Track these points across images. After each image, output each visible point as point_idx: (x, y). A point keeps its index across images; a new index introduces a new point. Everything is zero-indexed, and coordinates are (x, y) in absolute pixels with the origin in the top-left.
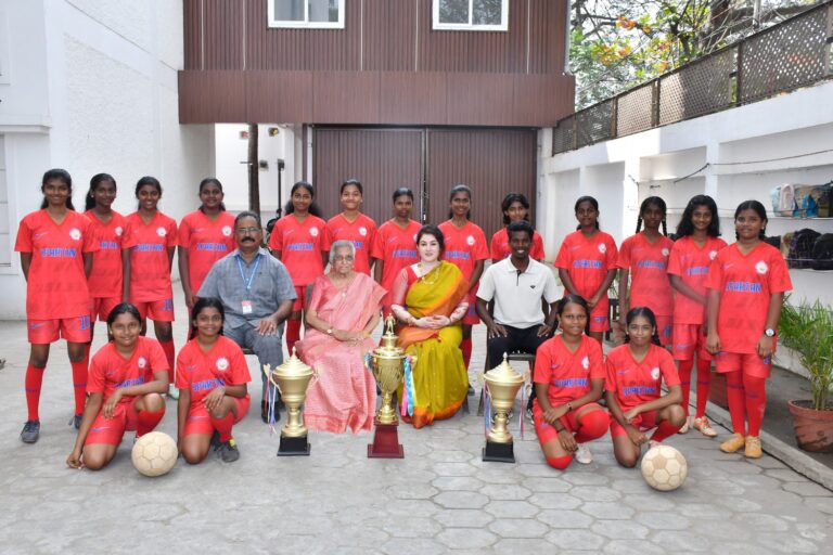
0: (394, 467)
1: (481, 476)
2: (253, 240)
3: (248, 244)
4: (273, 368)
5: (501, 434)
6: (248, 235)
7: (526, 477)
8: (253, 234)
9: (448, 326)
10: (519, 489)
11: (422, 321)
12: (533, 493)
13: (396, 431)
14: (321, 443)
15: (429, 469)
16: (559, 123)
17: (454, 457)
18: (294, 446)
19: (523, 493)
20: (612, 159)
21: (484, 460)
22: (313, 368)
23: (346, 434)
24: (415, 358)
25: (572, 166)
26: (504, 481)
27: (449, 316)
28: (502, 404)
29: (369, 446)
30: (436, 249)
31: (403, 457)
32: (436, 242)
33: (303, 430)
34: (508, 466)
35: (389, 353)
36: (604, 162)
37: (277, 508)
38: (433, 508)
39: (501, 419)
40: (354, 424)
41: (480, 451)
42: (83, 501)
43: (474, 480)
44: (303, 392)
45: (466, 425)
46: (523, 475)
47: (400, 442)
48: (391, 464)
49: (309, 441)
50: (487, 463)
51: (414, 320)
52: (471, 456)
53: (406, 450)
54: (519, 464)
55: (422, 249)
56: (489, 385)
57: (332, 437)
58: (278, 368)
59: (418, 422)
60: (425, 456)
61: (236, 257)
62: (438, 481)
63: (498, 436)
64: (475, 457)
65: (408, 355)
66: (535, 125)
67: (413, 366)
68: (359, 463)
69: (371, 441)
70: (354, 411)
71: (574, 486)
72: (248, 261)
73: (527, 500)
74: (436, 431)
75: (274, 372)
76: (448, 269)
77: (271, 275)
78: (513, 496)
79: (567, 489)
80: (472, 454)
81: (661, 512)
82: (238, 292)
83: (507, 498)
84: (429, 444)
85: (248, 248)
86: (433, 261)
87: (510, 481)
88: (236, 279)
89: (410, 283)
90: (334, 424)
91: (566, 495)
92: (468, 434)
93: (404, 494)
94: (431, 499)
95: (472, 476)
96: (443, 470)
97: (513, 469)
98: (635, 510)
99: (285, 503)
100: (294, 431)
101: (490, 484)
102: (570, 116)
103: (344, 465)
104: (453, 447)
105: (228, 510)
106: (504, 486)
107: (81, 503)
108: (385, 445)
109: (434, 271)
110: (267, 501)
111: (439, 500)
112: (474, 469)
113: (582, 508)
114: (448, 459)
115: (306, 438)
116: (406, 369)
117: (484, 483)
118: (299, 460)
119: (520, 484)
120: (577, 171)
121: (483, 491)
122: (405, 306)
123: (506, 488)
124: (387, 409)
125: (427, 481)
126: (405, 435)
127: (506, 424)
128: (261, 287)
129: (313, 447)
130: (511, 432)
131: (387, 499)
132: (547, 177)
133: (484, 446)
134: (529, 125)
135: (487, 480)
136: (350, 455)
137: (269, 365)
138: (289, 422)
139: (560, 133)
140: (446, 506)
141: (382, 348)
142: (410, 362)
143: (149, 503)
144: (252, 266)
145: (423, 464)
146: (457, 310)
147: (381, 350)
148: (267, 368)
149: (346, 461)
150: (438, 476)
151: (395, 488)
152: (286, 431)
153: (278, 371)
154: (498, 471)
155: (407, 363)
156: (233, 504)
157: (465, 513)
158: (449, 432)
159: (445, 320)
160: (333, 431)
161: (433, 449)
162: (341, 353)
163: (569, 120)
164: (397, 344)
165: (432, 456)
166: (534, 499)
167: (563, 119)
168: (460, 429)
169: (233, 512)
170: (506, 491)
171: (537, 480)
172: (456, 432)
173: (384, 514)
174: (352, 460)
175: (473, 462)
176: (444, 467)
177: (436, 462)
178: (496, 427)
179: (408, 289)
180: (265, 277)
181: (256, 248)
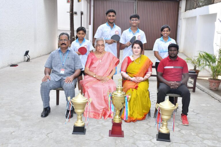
0: (119, 142)
2: (66, 45)
3: (64, 46)
4: (71, 98)
5: (165, 130)
6: (63, 42)
8: (66, 42)
9: (143, 81)
11: (133, 79)
13: (121, 126)
14: (90, 128)
15: (134, 143)
17: (145, 138)
18: (79, 130)
21: (157, 140)
24: (130, 97)
25: (193, 15)
27: (143, 77)
29: (110, 130)
30: (140, 50)
31: (123, 137)
32: (140, 47)
33: (83, 124)
35: (119, 94)
39: (165, 123)
40: (105, 115)
41: (156, 136)
44: (83, 109)
47: (122, 130)
48: (118, 139)
49: (86, 127)
50: (158, 141)
51: (130, 78)
52: (152, 138)
53: (125, 134)
54: (172, 143)
55: (134, 50)
58: (73, 98)
60: (133, 137)
61: (59, 51)
63: (164, 131)
64: (153, 138)
65: (127, 95)
67: (129, 100)
68: (105, 139)
69: (111, 128)
70: (105, 110)
72: (64, 53)
74: (137, 124)
75: (71, 100)
77: (73, 58)
82: (59, 65)
84: (134, 130)
85: (63, 47)
88: (58, 60)
89: (128, 63)
90: (96, 115)
92: (150, 126)
100: (79, 124)
104: (144, 133)
108: (116, 131)
109: (138, 59)
112: (153, 144)
114: (142, 139)
115: (84, 127)
116: (126, 101)
118: (80, 136)
120: (195, 17)
122: (127, 73)
124: (117, 117)
126: (125, 127)
127: (167, 125)
128: (68, 64)
129: (87, 130)
130: (169, 129)
132: (183, 19)
133: (157, 133)
136: (102, 135)
137: (70, 97)
138: (77, 120)
139: (189, 2)
141: (117, 92)
142: (128, 98)
144: (65, 55)
145: (131, 141)
146: (147, 75)
147: (116, 93)
148: (69, 98)
149: (100, 137)
152: (76, 123)
153: (73, 100)
155: (126, 98)
159: (142, 79)
161: (136, 133)
162: (99, 86)
164: (122, 90)
165: (135, 137)
168: (147, 124)
172: (145, 125)
174: (103, 137)
175: (152, 140)
176: (140, 142)
177: (137, 140)
178: (163, 126)
179: (128, 66)
180: (70, 59)
181: (67, 48)
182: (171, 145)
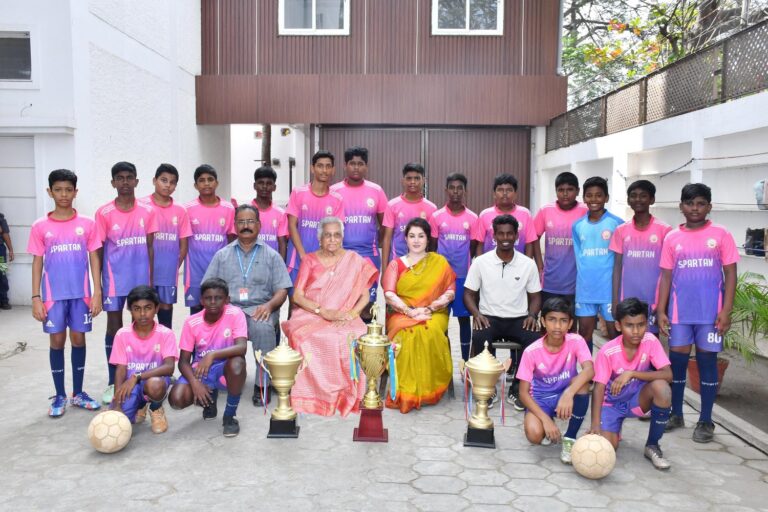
0: (377, 451)
1: (461, 461)
2: (251, 231)
3: (247, 235)
5: (483, 421)
6: (246, 227)
7: (505, 463)
8: (252, 226)
10: (497, 475)
12: (511, 479)
13: (381, 417)
14: (310, 426)
15: (411, 454)
16: (552, 122)
17: (436, 442)
18: (284, 429)
19: (501, 478)
20: (602, 155)
21: (465, 446)
22: (302, 354)
23: (334, 418)
24: (399, 346)
26: (483, 467)
28: (483, 391)
29: (355, 429)
30: (423, 241)
31: (387, 441)
32: (424, 235)
33: (292, 414)
34: (488, 451)
35: (374, 341)
36: (594, 158)
37: (261, 490)
38: (412, 493)
39: (482, 406)
40: (342, 406)
41: (461, 436)
42: (79, 479)
43: (453, 465)
45: (451, 410)
46: (503, 461)
47: (385, 426)
48: (375, 448)
49: (299, 423)
50: (467, 448)
52: (453, 441)
53: (391, 435)
54: (500, 450)
55: (411, 241)
56: (470, 373)
57: (321, 420)
58: (268, 354)
59: (405, 407)
60: (408, 440)
61: (236, 247)
62: (417, 466)
63: (480, 422)
64: (456, 443)
65: (392, 343)
66: (529, 124)
68: (344, 446)
69: (357, 426)
70: (343, 393)
71: (552, 473)
72: (246, 250)
73: (504, 485)
74: (422, 416)
75: (264, 358)
76: (435, 260)
77: (267, 264)
78: (490, 482)
79: (544, 475)
80: (455, 439)
81: (637, 501)
82: (236, 279)
83: (485, 483)
84: (413, 428)
85: (246, 238)
86: (421, 252)
87: (489, 466)
88: (235, 267)
89: (400, 274)
90: (321, 406)
91: (543, 482)
93: (384, 477)
94: (410, 483)
95: (453, 461)
96: (424, 454)
97: (493, 454)
98: (611, 498)
99: (269, 484)
100: (284, 414)
101: (469, 469)
102: (562, 116)
103: (330, 448)
104: (437, 432)
105: (215, 491)
106: (483, 471)
107: (77, 480)
108: (370, 429)
109: (421, 262)
110: (252, 482)
111: (418, 484)
112: (454, 454)
113: (559, 495)
114: (431, 444)
115: (295, 421)
116: (390, 356)
117: (464, 469)
118: (287, 443)
119: (499, 470)
120: (568, 167)
121: (462, 476)
122: (396, 291)
123: (485, 474)
124: (372, 395)
125: (408, 465)
126: (390, 419)
127: (487, 411)
128: (257, 275)
129: (301, 430)
130: (492, 418)
131: (368, 482)
132: (541, 173)
133: (466, 432)
134: (523, 124)
135: (467, 465)
136: (336, 438)
138: (279, 406)
139: (553, 131)
140: (425, 490)
142: (394, 350)
143: (140, 482)
144: (249, 256)
147: (366, 338)
149: (333, 444)
150: (419, 460)
151: (376, 471)
152: (275, 414)
153: (269, 358)
154: (479, 456)
155: (391, 351)
156: (220, 485)
157: (442, 497)
158: (434, 417)
160: (321, 414)
161: (417, 434)
163: (562, 120)
165: (415, 440)
166: (511, 485)
167: (555, 118)
168: (445, 415)
169: (219, 492)
170: (483, 476)
171: (515, 466)
172: (441, 417)
173: (363, 497)
174: (338, 443)
175: (454, 447)
176: (426, 451)
177: (418, 447)
178: (477, 413)
179: (398, 279)
180: (261, 266)
181: (255, 238)
182: (496, 455)
